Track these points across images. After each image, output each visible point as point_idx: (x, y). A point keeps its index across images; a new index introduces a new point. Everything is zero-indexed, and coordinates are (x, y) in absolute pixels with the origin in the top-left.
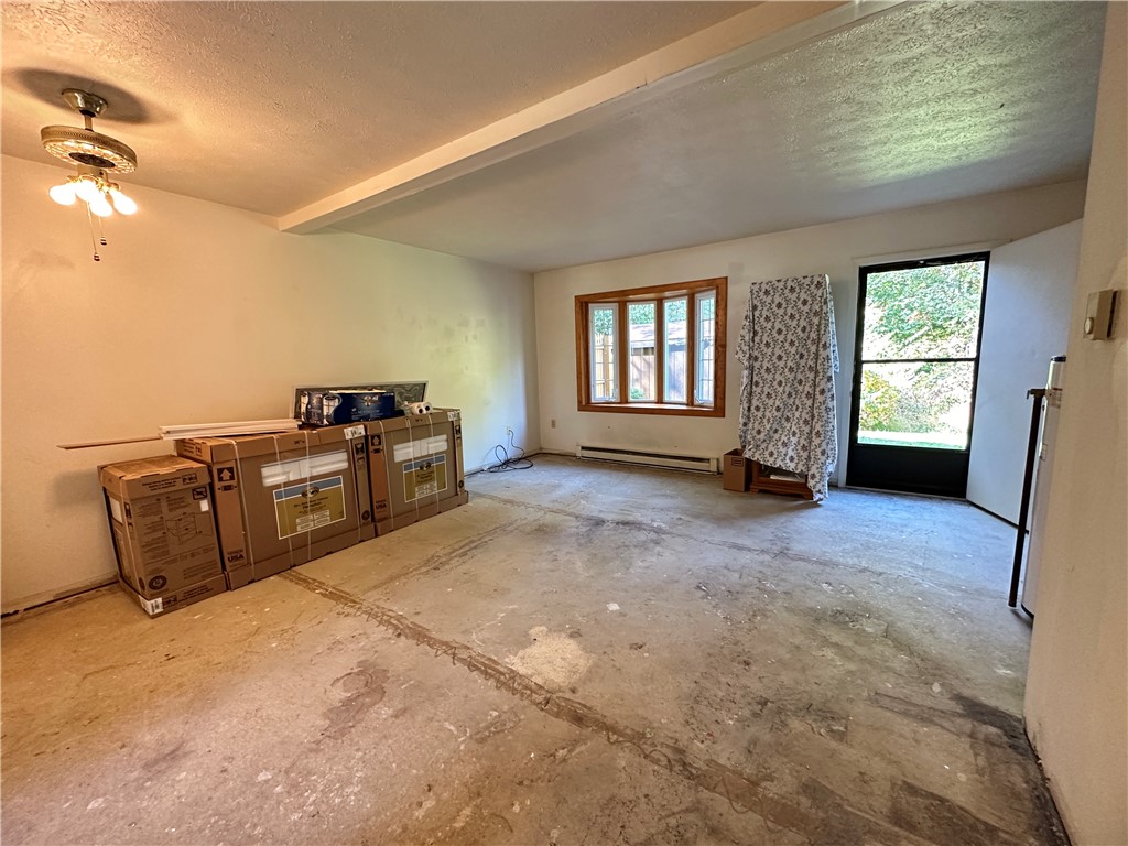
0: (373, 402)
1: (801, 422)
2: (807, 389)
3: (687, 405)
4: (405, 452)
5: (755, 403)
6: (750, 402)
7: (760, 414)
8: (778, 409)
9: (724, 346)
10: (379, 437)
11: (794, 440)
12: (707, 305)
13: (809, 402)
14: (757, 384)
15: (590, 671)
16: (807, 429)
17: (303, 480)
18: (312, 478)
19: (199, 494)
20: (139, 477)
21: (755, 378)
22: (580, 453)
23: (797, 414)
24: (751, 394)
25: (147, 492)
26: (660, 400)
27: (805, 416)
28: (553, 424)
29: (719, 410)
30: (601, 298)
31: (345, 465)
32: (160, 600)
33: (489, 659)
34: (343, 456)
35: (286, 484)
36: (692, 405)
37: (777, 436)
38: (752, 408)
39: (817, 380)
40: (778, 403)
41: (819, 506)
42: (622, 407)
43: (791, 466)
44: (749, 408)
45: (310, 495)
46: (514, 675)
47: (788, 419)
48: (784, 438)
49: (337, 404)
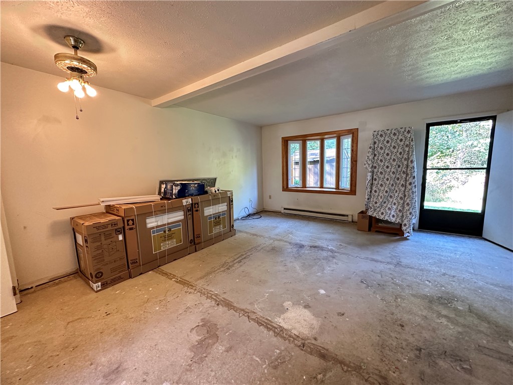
0: (195, 187)
1: (399, 198)
2: (402, 182)
3: (336, 189)
4: (209, 211)
5: (374, 188)
6: (371, 188)
7: (377, 194)
8: (386, 192)
9: (356, 161)
10: (198, 204)
11: (395, 207)
12: (347, 142)
13: (403, 189)
14: (375, 180)
15: (320, 328)
16: (402, 202)
17: (164, 225)
18: (168, 224)
19: (118, 232)
20: (92, 224)
21: (375, 177)
22: (283, 211)
23: (396, 195)
24: (372, 184)
25: (95, 231)
26: (322, 187)
27: (400, 195)
28: (270, 197)
29: (353, 191)
30: (294, 138)
31: (182, 217)
32: (100, 284)
33: (267, 319)
34: (182, 213)
35: (157, 227)
36: (338, 189)
37: (385, 205)
38: (373, 191)
39: (408, 178)
40: (386, 189)
41: (408, 239)
42: (303, 189)
43: (393, 220)
44: (371, 191)
45: (167, 232)
46: (282, 329)
47: (391, 197)
48: (389, 206)
49: (179, 188)
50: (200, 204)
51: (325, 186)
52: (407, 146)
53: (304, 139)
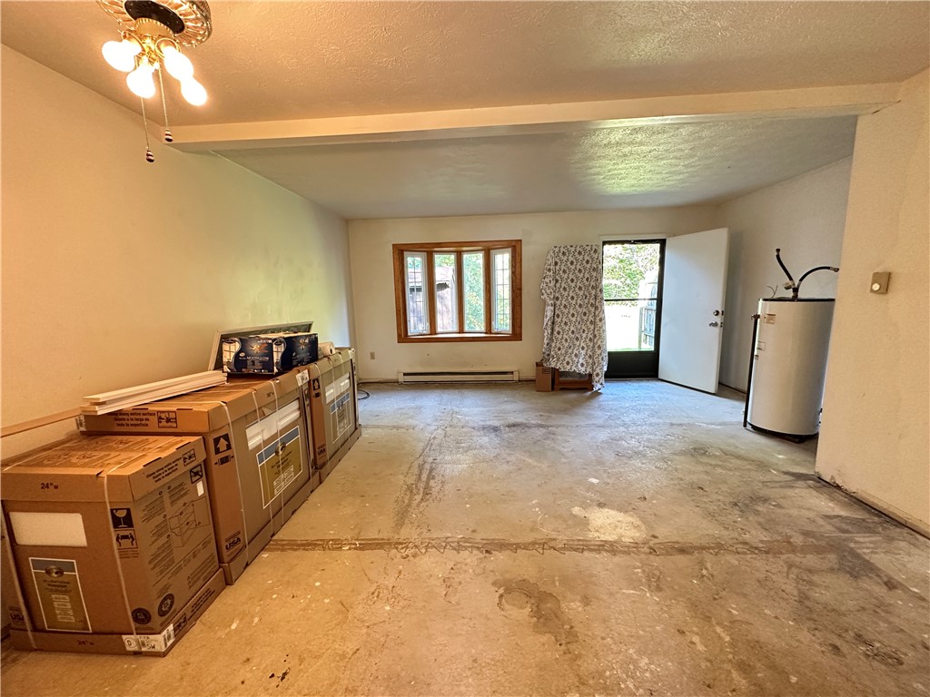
0: (306, 345)
1: (588, 340)
2: (591, 318)
3: (486, 333)
4: (331, 392)
5: (557, 329)
6: (553, 329)
7: (560, 337)
8: (573, 332)
9: (520, 289)
11: (583, 352)
13: (592, 327)
14: (558, 316)
15: (644, 522)
16: (591, 344)
17: (275, 437)
18: (280, 433)
19: (195, 474)
20: (138, 466)
21: (557, 312)
22: (402, 379)
23: (584, 335)
24: (553, 323)
26: (462, 331)
27: (590, 336)
28: (373, 356)
29: (516, 334)
30: (415, 248)
31: (297, 414)
32: (171, 627)
34: (295, 405)
35: (264, 445)
36: (491, 333)
37: (570, 351)
38: (555, 333)
39: (597, 313)
40: (572, 328)
41: (601, 393)
42: (432, 338)
43: (582, 370)
44: (552, 333)
45: (281, 453)
47: (577, 339)
48: (575, 352)
49: (283, 350)
50: (320, 379)
51: (466, 329)
52: (594, 269)
53: (429, 251)
